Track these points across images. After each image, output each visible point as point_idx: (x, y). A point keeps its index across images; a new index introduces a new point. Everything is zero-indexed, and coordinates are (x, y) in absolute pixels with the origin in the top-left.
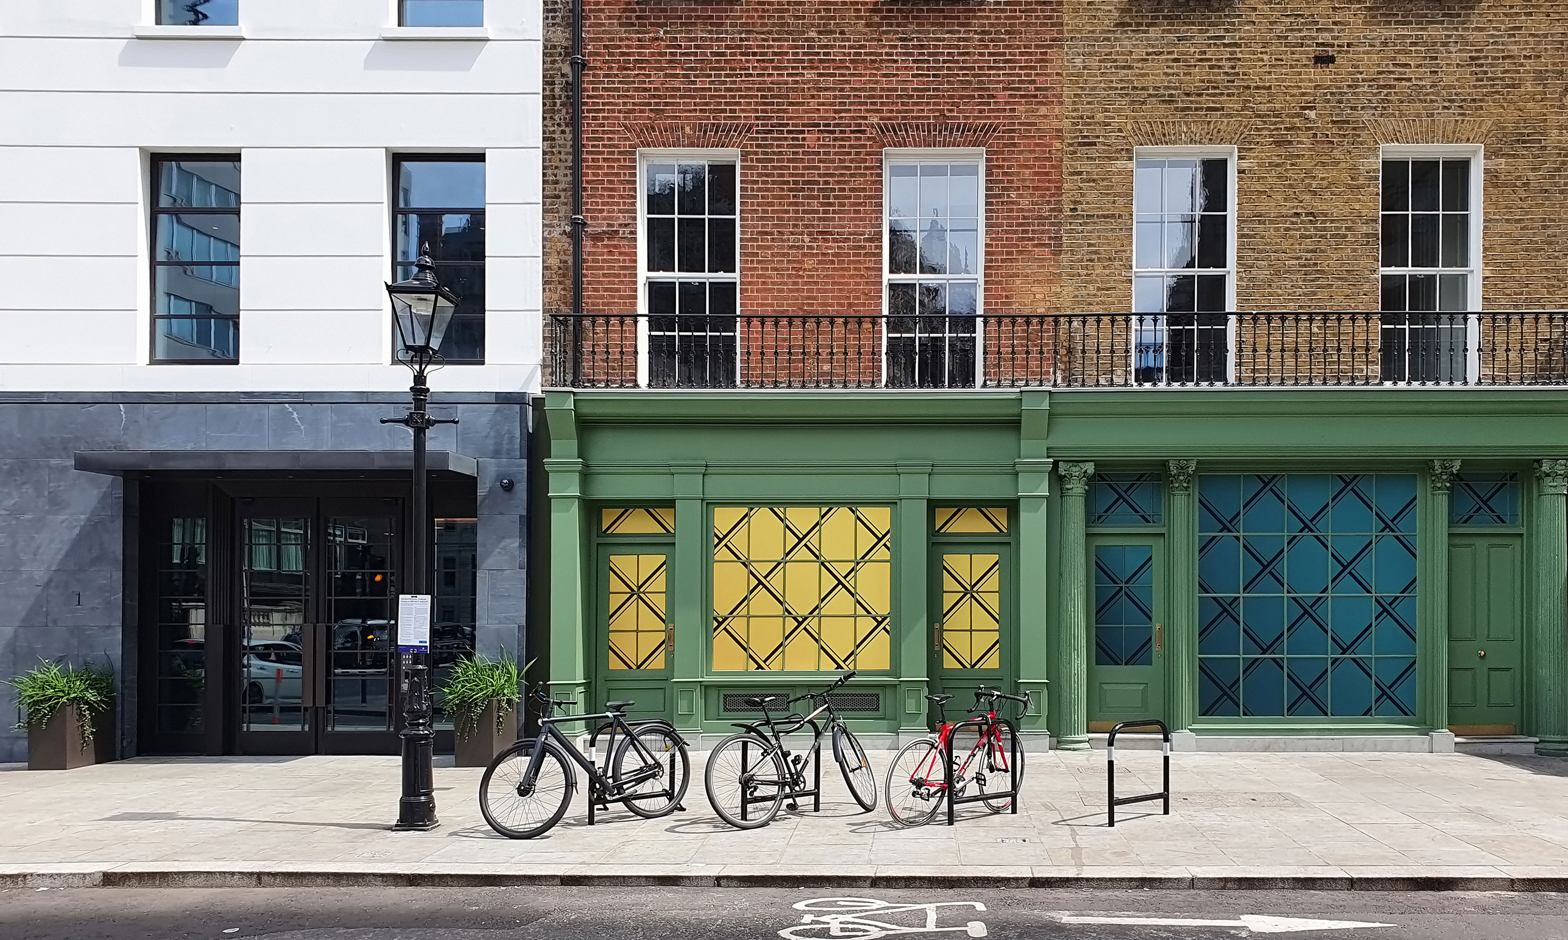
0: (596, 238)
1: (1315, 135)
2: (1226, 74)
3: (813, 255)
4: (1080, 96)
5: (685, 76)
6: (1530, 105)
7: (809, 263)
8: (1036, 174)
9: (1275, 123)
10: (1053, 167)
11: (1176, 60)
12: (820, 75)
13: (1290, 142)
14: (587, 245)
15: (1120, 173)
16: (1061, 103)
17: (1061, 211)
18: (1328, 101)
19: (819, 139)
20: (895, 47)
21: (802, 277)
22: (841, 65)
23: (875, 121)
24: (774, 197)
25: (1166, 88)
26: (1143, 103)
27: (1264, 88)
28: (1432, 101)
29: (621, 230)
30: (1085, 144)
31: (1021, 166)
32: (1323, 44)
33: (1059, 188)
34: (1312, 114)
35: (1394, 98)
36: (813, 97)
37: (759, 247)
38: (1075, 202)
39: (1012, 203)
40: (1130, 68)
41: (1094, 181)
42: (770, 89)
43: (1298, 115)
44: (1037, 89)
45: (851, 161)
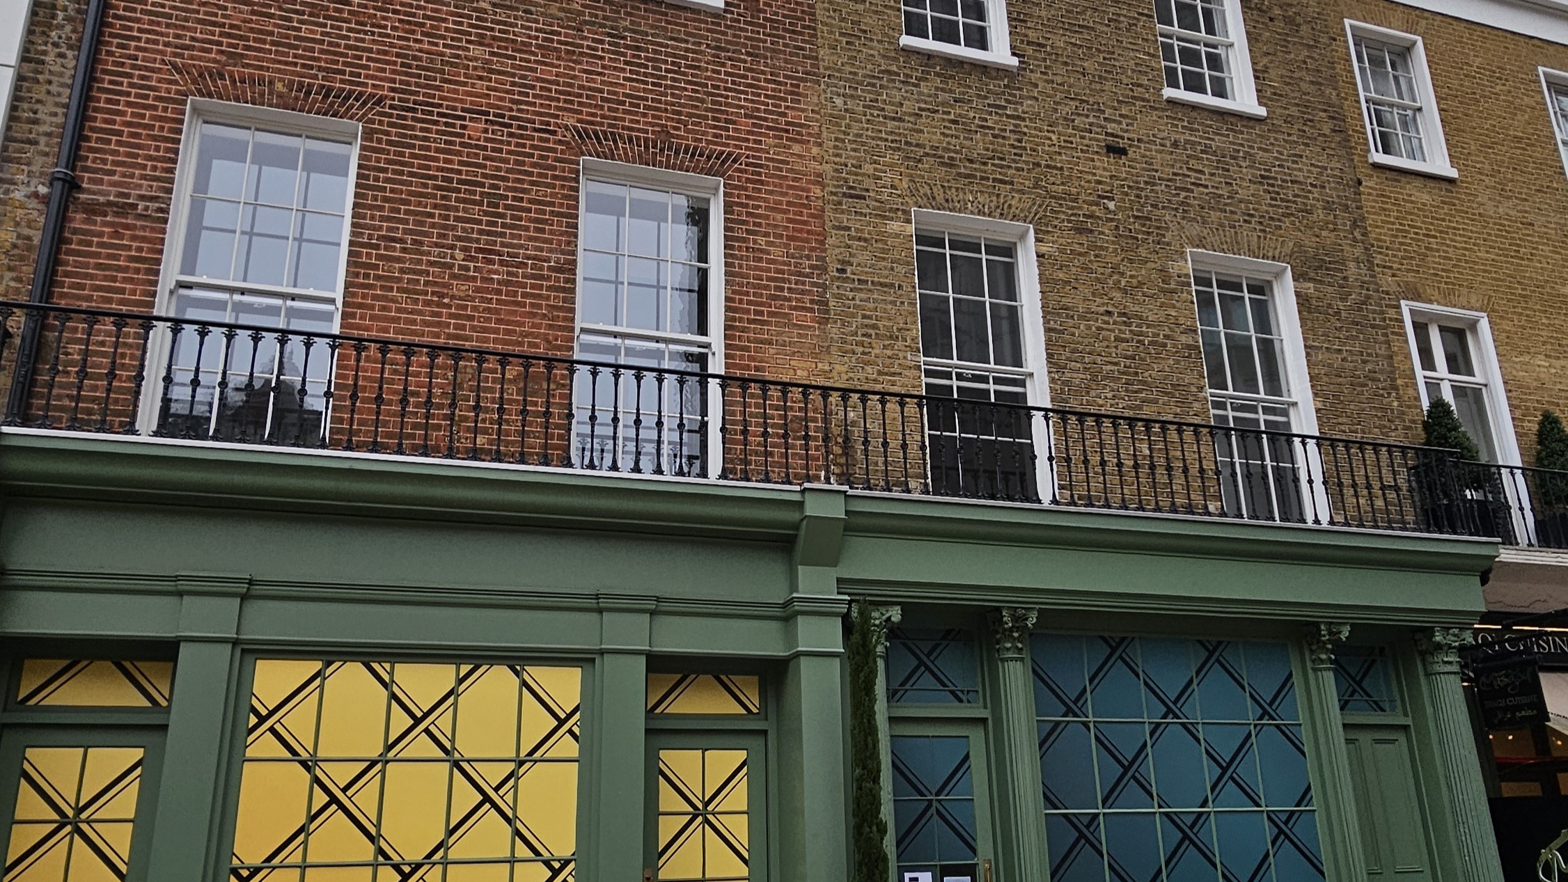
0: (92, 210)
1: (1117, 227)
2: (1013, 146)
3: (468, 279)
4: (843, 141)
6: (1324, 233)
7: (459, 288)
8: (790, 221)
9: (1072, 208)
10: (812, 216)
11: (955, 122)
12: (493, 54)
13: (1091, 231)
14: (78, 220)
15: (897, 236)
16: (820, 145)
17: (825, 270)
18: (1127, 194)
19: (486, 131)
20: (602, 42)
21: (449, 306)
22: (524, 48)
23: (571, 122)
24: (410, 193)
25: (945, 149)
26: (919, 161)
27: (1055, 168)
28: (1232, 212)
29: (141, 205)
30: (852, 196)
31: (773, 209)
32: (1112, 135)
33: (822, 243)
34: (1111, 205)
35: (1191, 201)
36: (480, 78)
37: (379, 257)
38: (843, 262)
39: (762, 251)
40: (900, 120)
41: (866, 240)
42: (415, 58)
43: (1098, 204)
44: (788, 123)
45: (534, 165)
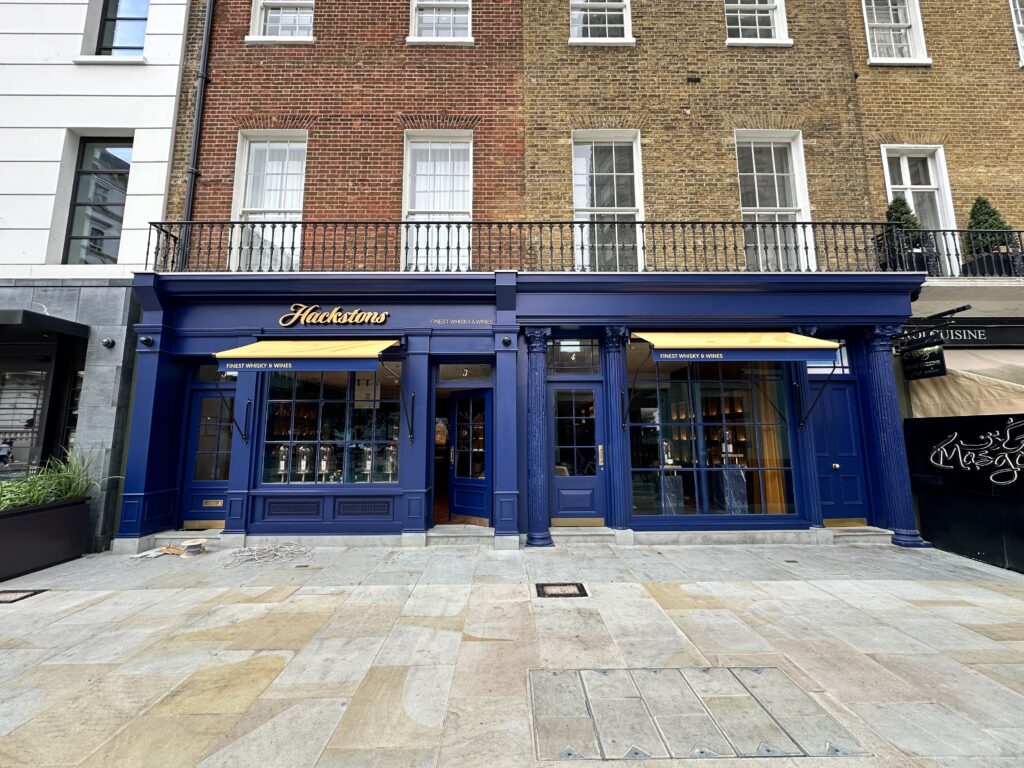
0: (205, 184)
1: (691, 124)
2: (631, 88)
3: (355, 194)
4: (535, 101)
5: (274, 88)
6: (827, 109)
7: (351, 198)
8: (506, 146)
9: (664, 117)
10: (518, 142)
11: (598, 80)
12: (364, 87)
13: (675, 128)
14: (200, 189)
15: (563, 146)
16: (523, 105)
17: (524, 168)
18: (698, 104)
19: (361, 124)
20: (414, 71)
21: (346, 207)
22: (378, 81)
23: (400, 113)
24: (329, 159)
25: (591, 96)
26: (577, 104)
27: (655, 96)
28: (765, 105)
29: (223, 180)
30: (539, 129)
31: (497, 141)
32: (692, 72)
33: (523, 155)
34: (688, 112)
35: (739, 102)
36: (358, 100)
37: (317, 189)
38: (534, 163)
39: (492, 163)
40: (567, 84)
41: (546, 150)
42: (330, 95)
43: (679, 112)
44: (507, 96)
45: (383, 137)
